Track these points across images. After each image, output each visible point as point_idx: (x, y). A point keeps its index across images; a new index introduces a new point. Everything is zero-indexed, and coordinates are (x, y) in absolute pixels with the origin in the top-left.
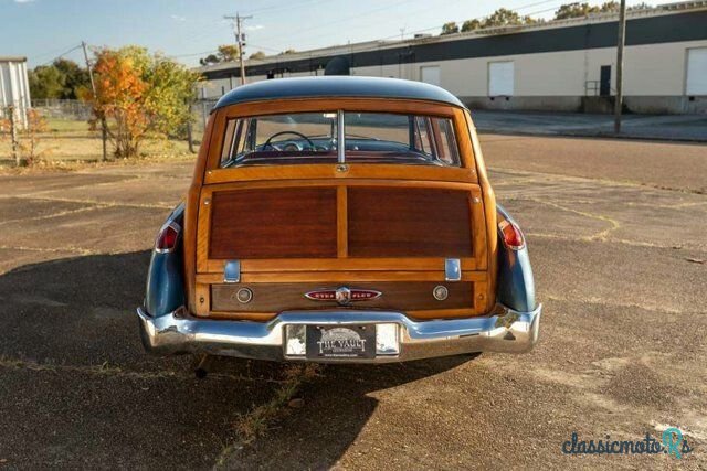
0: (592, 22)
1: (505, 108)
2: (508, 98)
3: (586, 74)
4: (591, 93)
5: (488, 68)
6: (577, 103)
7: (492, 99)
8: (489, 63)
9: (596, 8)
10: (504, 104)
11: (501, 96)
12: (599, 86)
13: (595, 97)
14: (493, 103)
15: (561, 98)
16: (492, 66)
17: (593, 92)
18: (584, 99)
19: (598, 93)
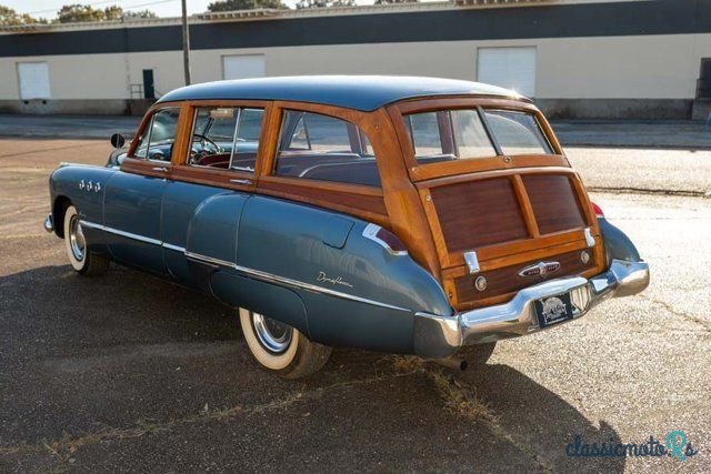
0: (129, 26)
1: (42, 112)
2: (44, 102)
3: (128, 77)
4: (136, 96)
5: (17, 69)
6: (123, 107)
7: (26, 102)
8: (17, 63)
9: (99, 11)
10: (41, 108)
11: (37, 100)
12: (143, 89)
13: (141, 100)
14: (26, 106)
15: (106, 101)
16: (22, 68)
17: (138, 94)
18: (130, 103)
19: (143, 96)
